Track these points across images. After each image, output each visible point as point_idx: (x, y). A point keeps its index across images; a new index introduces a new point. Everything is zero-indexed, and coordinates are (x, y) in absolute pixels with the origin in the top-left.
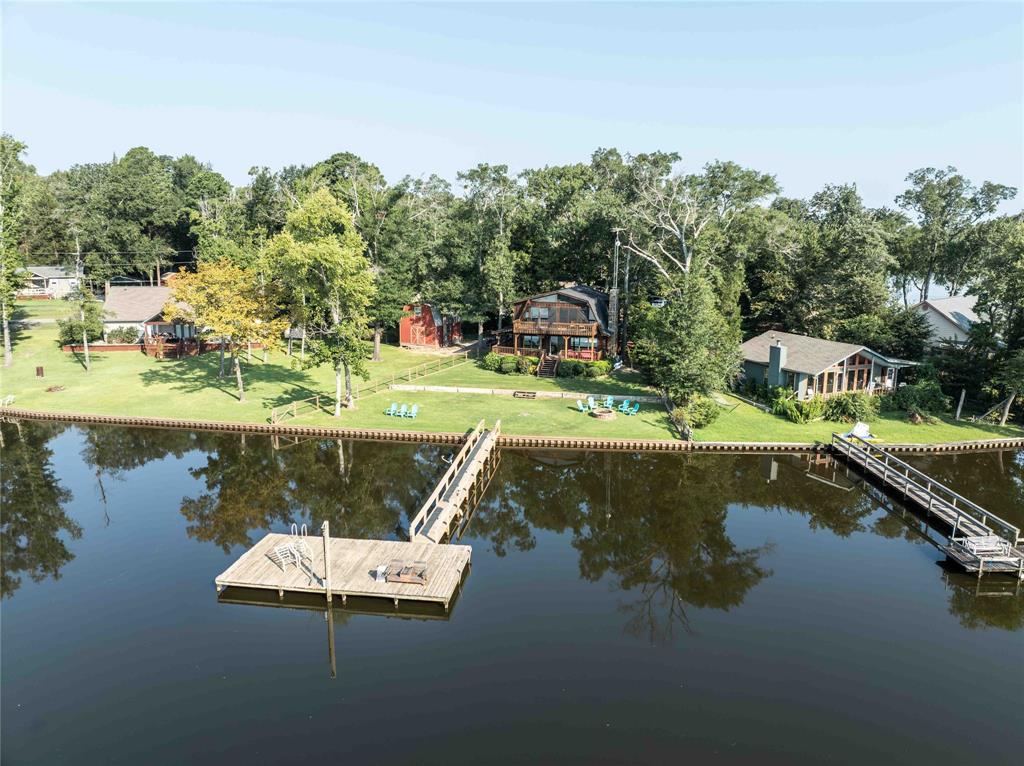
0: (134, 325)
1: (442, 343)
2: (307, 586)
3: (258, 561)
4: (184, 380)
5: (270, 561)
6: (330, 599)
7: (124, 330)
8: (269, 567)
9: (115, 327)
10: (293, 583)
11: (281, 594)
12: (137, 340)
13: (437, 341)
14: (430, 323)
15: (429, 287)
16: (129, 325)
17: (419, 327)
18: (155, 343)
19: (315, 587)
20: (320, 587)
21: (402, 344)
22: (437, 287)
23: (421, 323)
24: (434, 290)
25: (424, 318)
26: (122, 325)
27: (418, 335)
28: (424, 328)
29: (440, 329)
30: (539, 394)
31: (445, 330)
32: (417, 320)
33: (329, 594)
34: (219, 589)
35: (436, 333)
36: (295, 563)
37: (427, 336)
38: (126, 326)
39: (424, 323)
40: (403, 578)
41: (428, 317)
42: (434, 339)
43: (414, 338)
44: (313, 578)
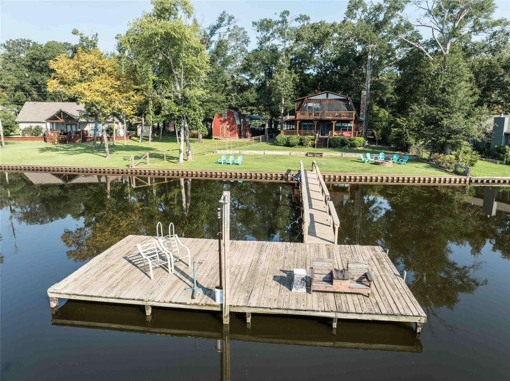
0: (39, 124)
1: (240, 136)
2: (189, 301)
3: (113, 265)
4: (68, 151)
5: (130, 265)
6: (226, 321)
7: (33, 128)
8: (130, 272)
9: (28, 125)
10: (166, 296)
11: (149, 312)
12: (42, 134)
13: (237, 135)
14: (234, 122)
15: (233, 98)
16: (36, 125)
17: (226, 126)
18: (53, 135)
19: (201, 301)
20: (210, 301)
21: (214, 137)
22: (239, 97)
23: (227, 123)
24: (237, 99)
25: (229, 119)
26: (31, 124)
27: (225, 131)
28: (228, 126)
29: (239, 126)
30: (325, 154)
31: (242, 127)
32: (225, 121)
33: (226, 313)
34: (53, 304)
35: (237, 129)
36: (165, 267)
37: (231, 131)
38: (34, 125)
39: (229, 123)
40: (337, 285)
41: (232, 119)
42: (235, 133)
43: (222, 133)
44: (196, 288)
